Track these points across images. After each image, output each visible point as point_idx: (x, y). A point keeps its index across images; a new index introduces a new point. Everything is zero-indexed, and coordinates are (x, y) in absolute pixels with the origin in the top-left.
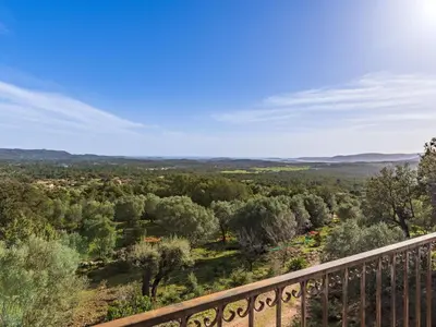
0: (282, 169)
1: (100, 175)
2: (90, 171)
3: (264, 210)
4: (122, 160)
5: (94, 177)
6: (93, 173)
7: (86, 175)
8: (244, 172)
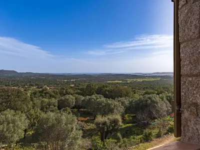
0: (144, 80)
1: (36, 85)
2: (30, 82)
3: (149, 101)
4: (47, 75)
5: (32, 86)
6: (32, 84)
7: (28, 84)
8: (121, 82)
